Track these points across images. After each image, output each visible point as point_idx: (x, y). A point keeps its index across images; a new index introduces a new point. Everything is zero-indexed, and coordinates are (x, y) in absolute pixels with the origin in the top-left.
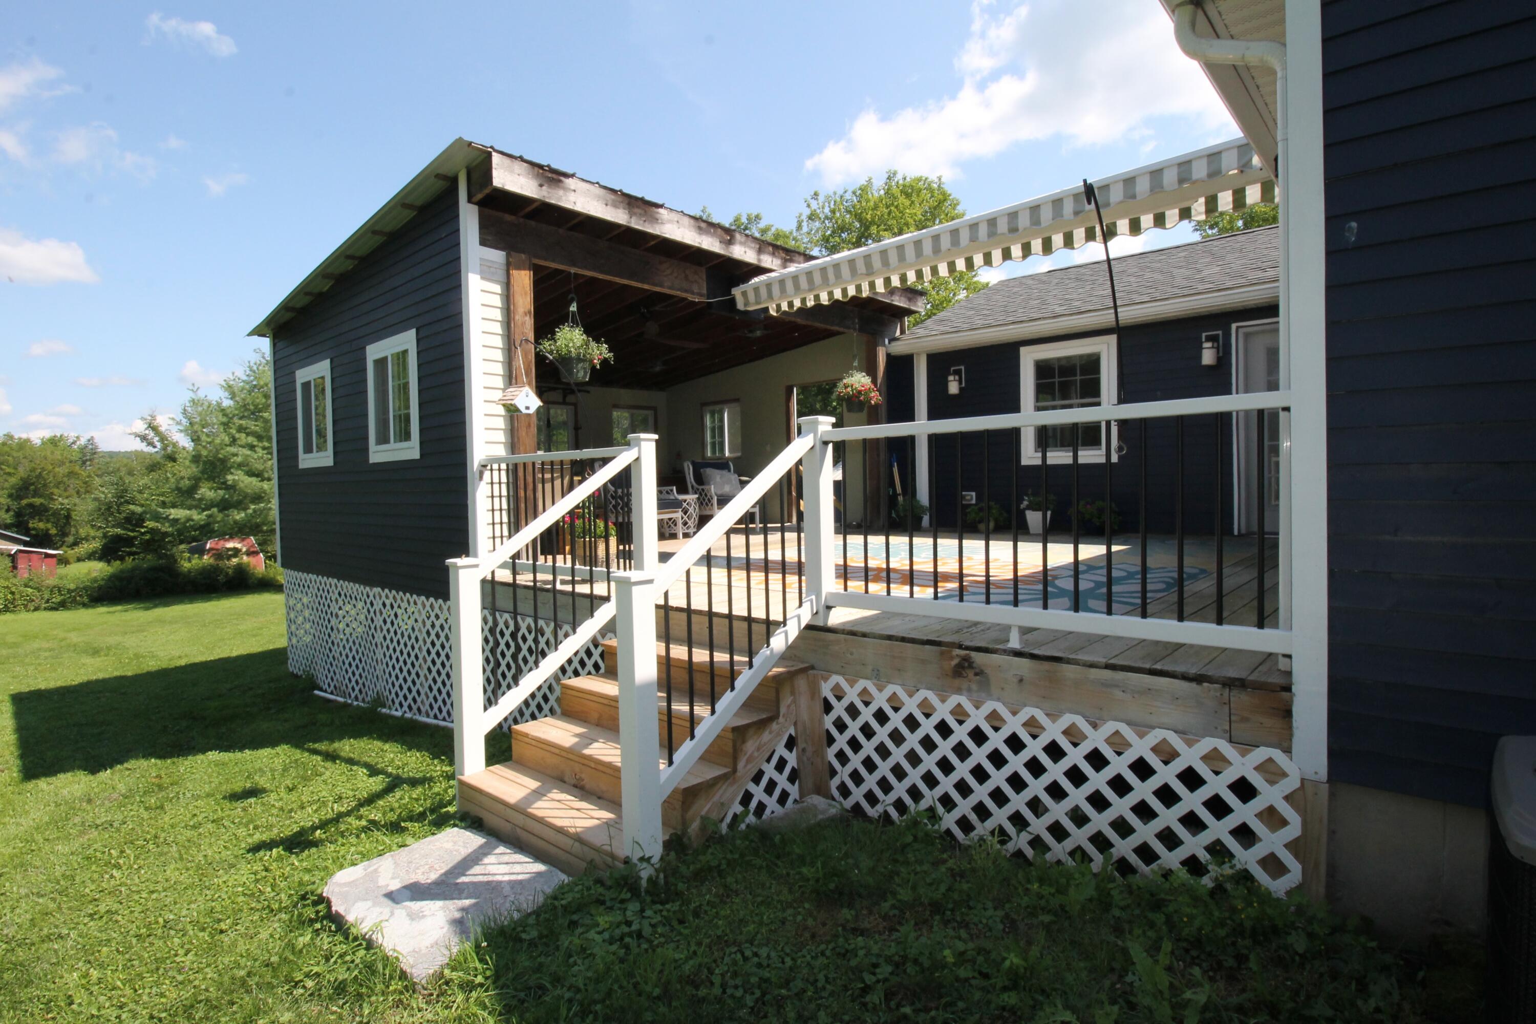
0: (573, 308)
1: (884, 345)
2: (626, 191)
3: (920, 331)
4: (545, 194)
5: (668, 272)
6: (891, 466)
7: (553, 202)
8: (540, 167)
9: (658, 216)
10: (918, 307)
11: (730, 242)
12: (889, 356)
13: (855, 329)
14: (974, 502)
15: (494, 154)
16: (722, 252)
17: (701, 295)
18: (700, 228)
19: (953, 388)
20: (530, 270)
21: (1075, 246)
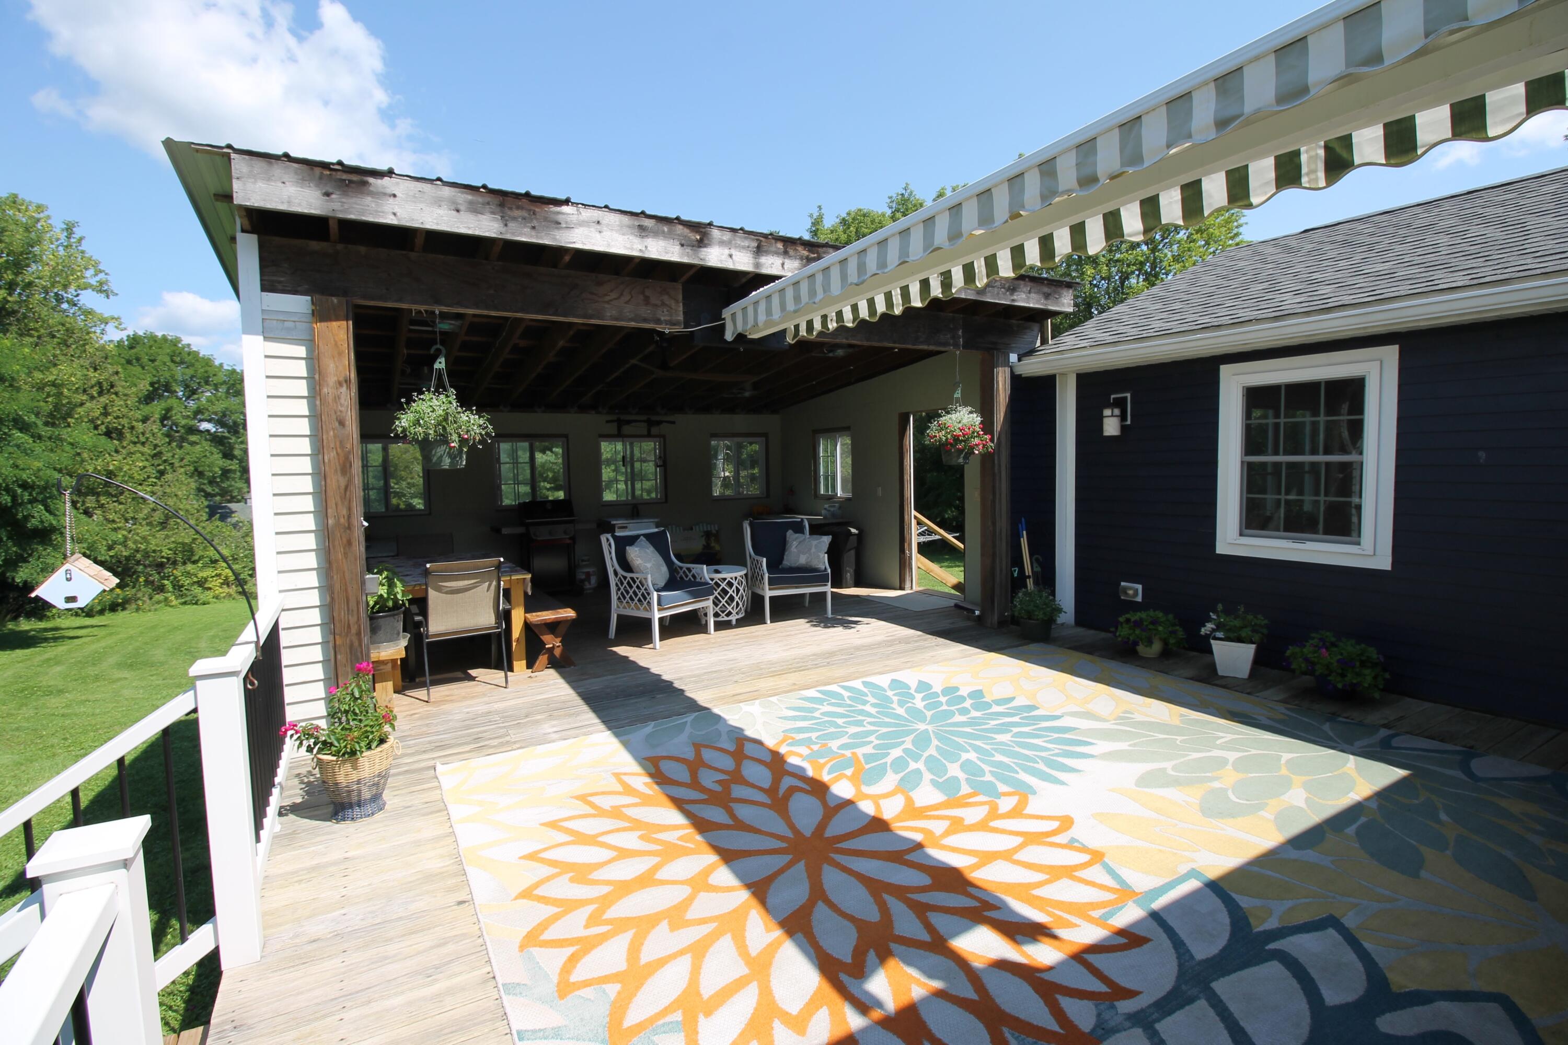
0: (440, 364)
1: (1007, 363)
2: (492, 185)
3: (1068, 340)
4: (337, 206)
5: (613, 295)
6: (1018, 537)
7: (352, 217)
8: (324, 165)
9: (560, 218)
10: (1063, 305)
11: (702, 243)
12: (1017, 381)
13: (956, 345)
14: (1139, 599)
15: (233, 156)
16: (685, 260)
17: (673, 323)
18: (641, 228)
19: (1111, 426)
20: (347, 320)
21: (1254, 200)
